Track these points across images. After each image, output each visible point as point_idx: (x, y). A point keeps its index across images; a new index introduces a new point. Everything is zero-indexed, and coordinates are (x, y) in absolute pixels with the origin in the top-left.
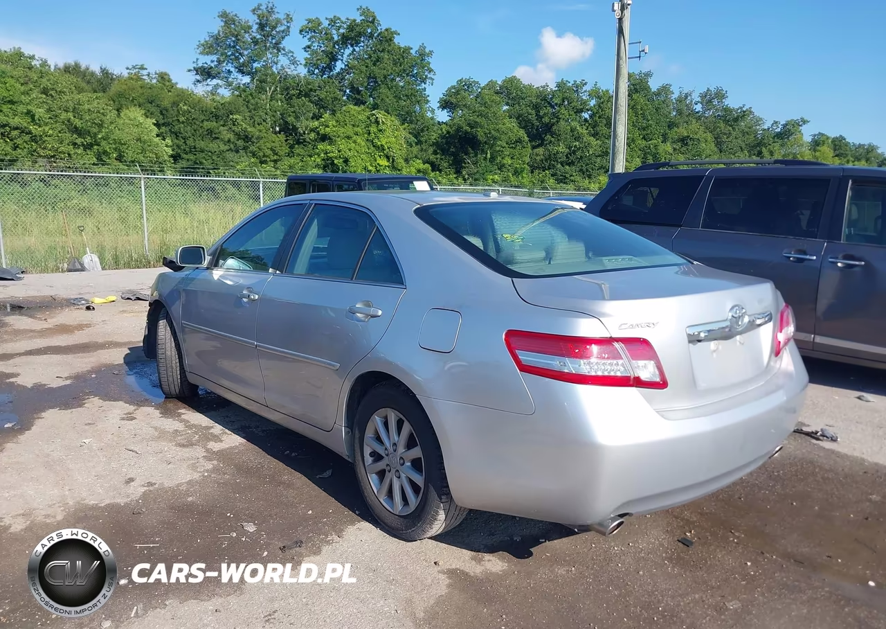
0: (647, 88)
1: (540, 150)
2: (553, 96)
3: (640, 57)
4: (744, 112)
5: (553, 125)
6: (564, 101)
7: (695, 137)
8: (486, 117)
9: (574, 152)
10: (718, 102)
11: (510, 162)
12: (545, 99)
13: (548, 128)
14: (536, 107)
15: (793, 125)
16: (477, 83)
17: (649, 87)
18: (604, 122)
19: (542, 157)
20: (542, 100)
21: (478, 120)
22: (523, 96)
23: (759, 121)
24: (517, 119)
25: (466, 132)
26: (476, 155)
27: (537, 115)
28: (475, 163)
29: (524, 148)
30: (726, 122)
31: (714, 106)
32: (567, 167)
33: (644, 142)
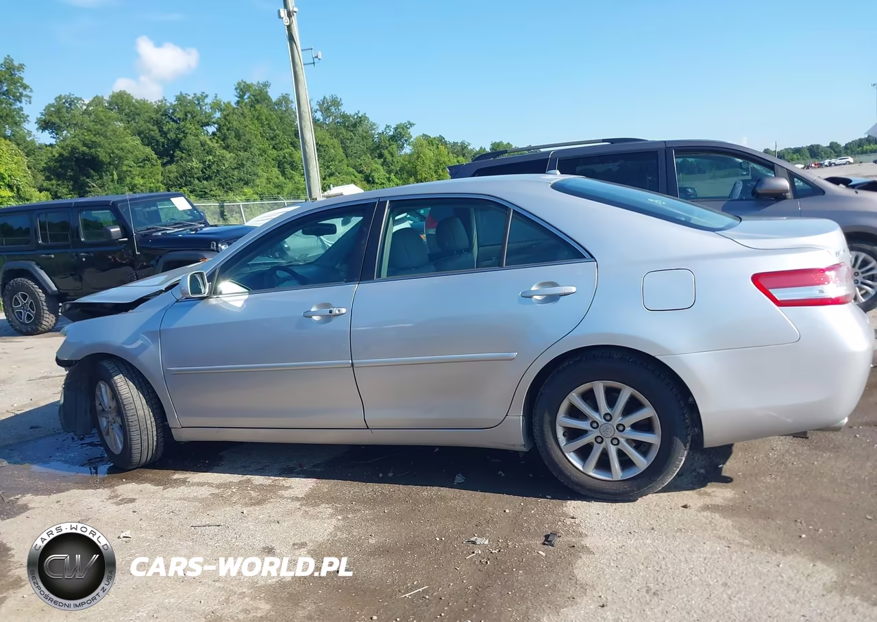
0: (269, 99)
1: (173, 167)
2: (175, 110)
3: (314, 63)
4: (360, 118)
5: (181, 140)
6: (186, 115)
7: (323, 143)
8: (105, 137)
9: (209, 166)
10: (335, 109)
11: (142, 181)
12: (165, 114)
13: (176, 144)
14: (158, 123)
15: (403, 128)
16: (81, 99)
17: (270, 97)
18: (233, 133)
19: (176, 174)
20: (162, 115)
21: (94, 139)
22: (138, 111)
23: (372, 127)
24: (139, 135)
25: (84, 154)
26: (101, 178)
27: (160, 131)
28: (102, 186)
29: (154, 166)
30: (347, 128)
31: (333, 113)
32: (205, 182)
33: (275, 152)
